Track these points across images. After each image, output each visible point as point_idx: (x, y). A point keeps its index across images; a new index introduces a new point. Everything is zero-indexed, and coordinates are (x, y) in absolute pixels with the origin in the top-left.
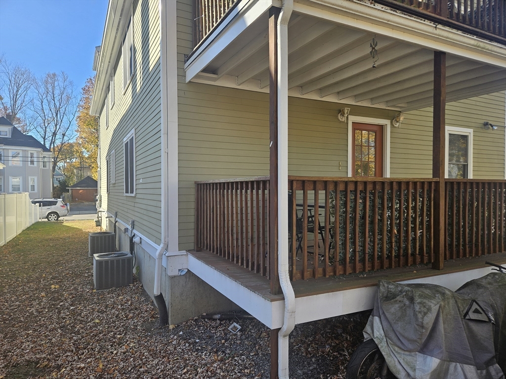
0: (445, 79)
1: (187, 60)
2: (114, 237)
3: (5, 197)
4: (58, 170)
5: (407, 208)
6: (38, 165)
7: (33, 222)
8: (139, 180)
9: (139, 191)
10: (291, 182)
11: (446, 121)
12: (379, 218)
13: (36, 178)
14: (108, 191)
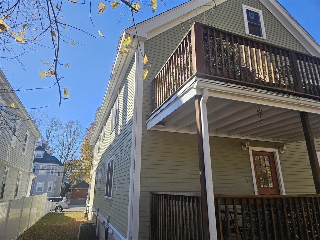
0: (309, 121)
1: (148, 118)
2: (95, 227)
3: (33, 197)
4: (66, 177)
5: (302, 217)
6: (55, 174)
7: (46, 213)
8: (115, 188)
9: (114, 196)
10: (216, 199)
11: (316, 149)
12: (283, 226)
13: (52, 183)
14: (94, 193)
